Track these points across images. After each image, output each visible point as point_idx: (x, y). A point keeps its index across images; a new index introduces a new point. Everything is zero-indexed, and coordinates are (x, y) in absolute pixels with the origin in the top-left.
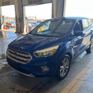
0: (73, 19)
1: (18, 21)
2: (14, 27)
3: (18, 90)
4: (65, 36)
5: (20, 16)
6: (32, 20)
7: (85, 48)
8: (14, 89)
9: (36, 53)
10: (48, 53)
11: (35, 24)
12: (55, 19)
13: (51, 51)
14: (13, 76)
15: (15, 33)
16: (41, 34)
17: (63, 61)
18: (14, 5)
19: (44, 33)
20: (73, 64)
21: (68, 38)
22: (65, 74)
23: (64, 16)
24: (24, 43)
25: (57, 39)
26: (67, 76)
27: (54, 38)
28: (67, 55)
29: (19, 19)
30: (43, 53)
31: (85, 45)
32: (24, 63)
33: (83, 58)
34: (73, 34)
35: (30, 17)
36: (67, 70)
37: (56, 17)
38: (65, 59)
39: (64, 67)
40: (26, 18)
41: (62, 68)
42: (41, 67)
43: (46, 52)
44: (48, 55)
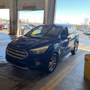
0: (60, 26)
1: (12, 24)
2: (6, 29)
3: (16, 80)
4: (54, 39)
5: (14, 19)
6: (24, 23)
7: (70, 49)
8: (12, 79)
9: (31, 51)
10: (40, 51)
11: (27, 27)
12: (46, 25)
13: (42, 50)
14: (10, 70)
15: (9, 34)
16: (35, 36)
17: (51, 59)
18: (9, 9)
19: (37, 36)
20: (60, 62)
21: (56, 41)
22: (53, 69)
23: (54, 23)
24: (19, 44)
25: (47, 41)
26: (54, 71)
27: (45, 40)
28: (55, 54)
29: (13, 22)
30: (36, 51)
31: (70, 47)
32: (21, 59)
33: (68, 58)
34: (60, 38)
35: (22, 20)
36: (54, 66)
37: (47, 23)
38: (53, 57)
39: (53, 63)
40: (20, 22)
41: (51, 64)
42: (35, 62)
43: (39, 50)
44: (40, 52)
